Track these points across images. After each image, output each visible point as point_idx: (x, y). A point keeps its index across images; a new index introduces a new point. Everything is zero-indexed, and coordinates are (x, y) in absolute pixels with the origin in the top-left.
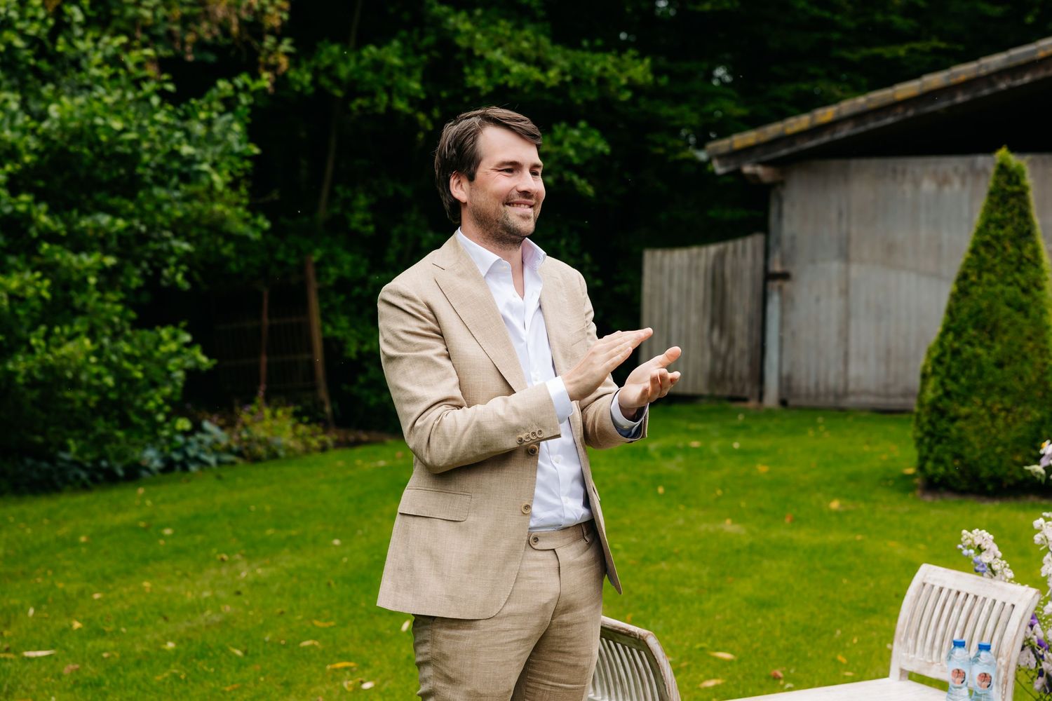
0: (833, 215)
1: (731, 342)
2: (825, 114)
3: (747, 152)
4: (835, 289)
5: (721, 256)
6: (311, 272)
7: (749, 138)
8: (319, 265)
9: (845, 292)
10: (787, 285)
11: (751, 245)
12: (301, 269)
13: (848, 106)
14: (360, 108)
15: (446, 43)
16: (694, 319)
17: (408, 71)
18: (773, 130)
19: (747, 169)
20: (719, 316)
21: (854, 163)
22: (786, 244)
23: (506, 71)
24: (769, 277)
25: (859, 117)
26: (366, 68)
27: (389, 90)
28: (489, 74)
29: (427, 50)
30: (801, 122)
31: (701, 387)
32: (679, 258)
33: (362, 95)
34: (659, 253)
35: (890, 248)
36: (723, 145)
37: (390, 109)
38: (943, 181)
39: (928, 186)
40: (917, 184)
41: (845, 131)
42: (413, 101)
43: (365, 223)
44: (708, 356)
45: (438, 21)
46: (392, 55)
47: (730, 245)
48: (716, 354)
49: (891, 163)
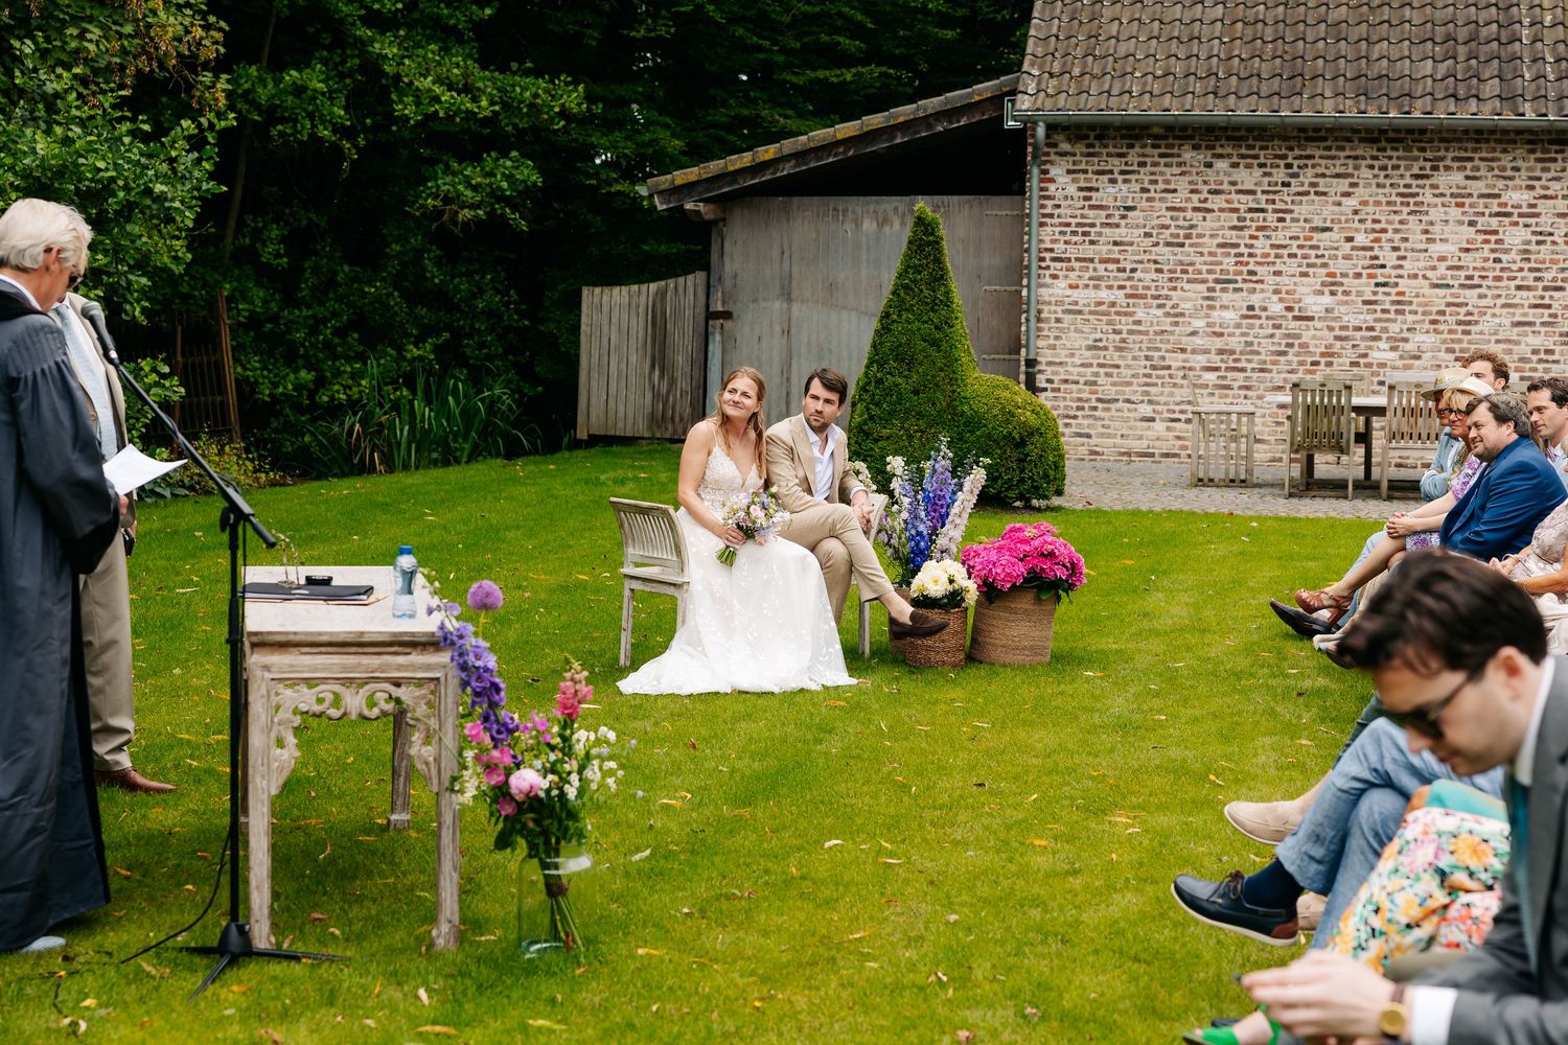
0: (776, 253)
1: (673, 382)
2: (768, 152)
3: (689, 188)
4: (777, 329)
5: (662, 294)
6: (222, 306)
7: (692, 174)
8: (230, 299)
9: (787, 332)
10: (728, 324)
11: (694, 281)
12: (211, 304)
13: (788, 146)
14: (282, 134)
15: (372, 67)
16: (633, 359)
17: (331, 95)
18: (715, 166)
19: (689, 206)
20: (659, 355)
21: (796, 200)
22: (728, 282)
23: (437, 99)
24: (711, 316)
25: (800, 156)
26: (285, 92)
27: (311, 116)
28: (418, 104)
29: (350, 74)
30: (745, 160)
31: (642, 429)
32: (619, 295)
33: (283, 121)
34: (598, 290)
35: (831, 288)
36: (664, 181)
37: (313, 136)
38: (884, 222)
39: (869, 225)
40: (858, 223)
41: (787, 170)
42: (337, 129)
43: (278, 256)
44: (649, 395)
45: (363, 43)
46: (315, 80)
47: (671, 283)
48: (656, 395)
49: (833, 201)
